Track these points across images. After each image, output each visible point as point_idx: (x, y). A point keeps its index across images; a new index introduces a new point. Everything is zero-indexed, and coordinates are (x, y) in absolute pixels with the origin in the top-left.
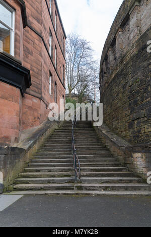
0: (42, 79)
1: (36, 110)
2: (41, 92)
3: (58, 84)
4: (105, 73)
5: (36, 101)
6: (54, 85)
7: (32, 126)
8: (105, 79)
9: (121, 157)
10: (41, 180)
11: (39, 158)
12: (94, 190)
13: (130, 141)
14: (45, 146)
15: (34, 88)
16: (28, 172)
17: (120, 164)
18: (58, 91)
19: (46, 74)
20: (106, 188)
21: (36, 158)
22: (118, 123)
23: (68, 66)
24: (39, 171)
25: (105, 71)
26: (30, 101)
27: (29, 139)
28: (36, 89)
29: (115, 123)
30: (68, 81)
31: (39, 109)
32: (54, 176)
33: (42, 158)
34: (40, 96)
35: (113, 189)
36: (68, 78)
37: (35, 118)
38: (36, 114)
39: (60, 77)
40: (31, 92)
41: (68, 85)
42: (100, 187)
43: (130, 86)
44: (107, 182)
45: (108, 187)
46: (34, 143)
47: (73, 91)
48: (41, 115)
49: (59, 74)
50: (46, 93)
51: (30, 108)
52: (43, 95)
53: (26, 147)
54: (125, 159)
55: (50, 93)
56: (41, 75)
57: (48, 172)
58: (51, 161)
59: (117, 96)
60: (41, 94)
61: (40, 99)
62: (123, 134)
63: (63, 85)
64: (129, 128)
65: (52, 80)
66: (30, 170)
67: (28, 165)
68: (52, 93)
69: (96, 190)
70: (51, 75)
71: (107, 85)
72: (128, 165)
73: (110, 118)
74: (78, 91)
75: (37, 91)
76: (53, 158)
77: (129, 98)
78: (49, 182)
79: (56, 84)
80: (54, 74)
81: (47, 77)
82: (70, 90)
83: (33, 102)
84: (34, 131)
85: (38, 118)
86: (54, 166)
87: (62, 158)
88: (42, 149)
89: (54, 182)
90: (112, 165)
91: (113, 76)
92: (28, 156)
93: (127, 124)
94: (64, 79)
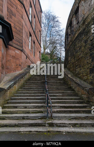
0: (23, 36)
1: (17, 59)
2: (22, 46)
3: (36, 42)
4: (69, 35)
5: (18, 52)
6: (33, 43)
7: (15, 71)
8: (69, 39)
9: (85, 96)
10: (17, 117)
11: (18, 96)
12: (64, 126)
13: (91, 83)
14: (24, 86)
15: (17, 42)
16: (6, 108)
17: (84, 102)
18: (36, 48)
19: (27, 33)
20: (74, 125)
21: (15, 96)
22: (81, 70)
23: (43, 33)
24: (16, 107)
25: (70, 34)
26: (13, 52)
27: (10, 81)
28: (19, 44)
29: (78, 70)
30: (43, 43)
31: (20, 59)
32: (28, 113)
33: (21, 96)
34: (21, 49)
35: (81, 125)
36: (43, 42)
37: (17, 65)
38: (18, 62)
39: (37, 38)
40: (14, 45)
41: (43, 45)
42: (70, 124)
43: (91, 41)
44: (75, 118)
45: (77, 124)
46: (15, 84)
47: (46, 50)
48: (22, 63)
49: (37, 36)
50: (27, 47)
51: (14, 57)
52: (24, 48)
53: (6, 87)
54: (88, 98)
55: (30, 48)
56: (23, 33)
57: (24, 108)
58: (27, 98)
59: (79, 49)
60: (22, 47)
61: (22, 51)
62: (85, 78)
63: (40, 44)
64: (90, 73)
65: (31, 39)
66: (8, 106)
67: (8, 102)
68: (31, 48)
69: (66, 126)
70: (31, 35)
71: (71, 43)
72: (91, 103)
73: (73, 67)
74: (50, 50)
75: (19, 45)
76: (30, 96)
77: (90, 50)
78: (23, 118)
79: (34, 43)
80: (33, 35)
81: (27, 35)
82: (45, 49)
83: (16, 53)
84: (16, 75)
85: (20, 65)
86: (30, 103)
87: (37, 96)
88: (21, 88)
89: (28, 118)
90: (78, 103)
91: (77, 35)
92: (8, 95)
93: (88, 70)
94: (40, 41)
